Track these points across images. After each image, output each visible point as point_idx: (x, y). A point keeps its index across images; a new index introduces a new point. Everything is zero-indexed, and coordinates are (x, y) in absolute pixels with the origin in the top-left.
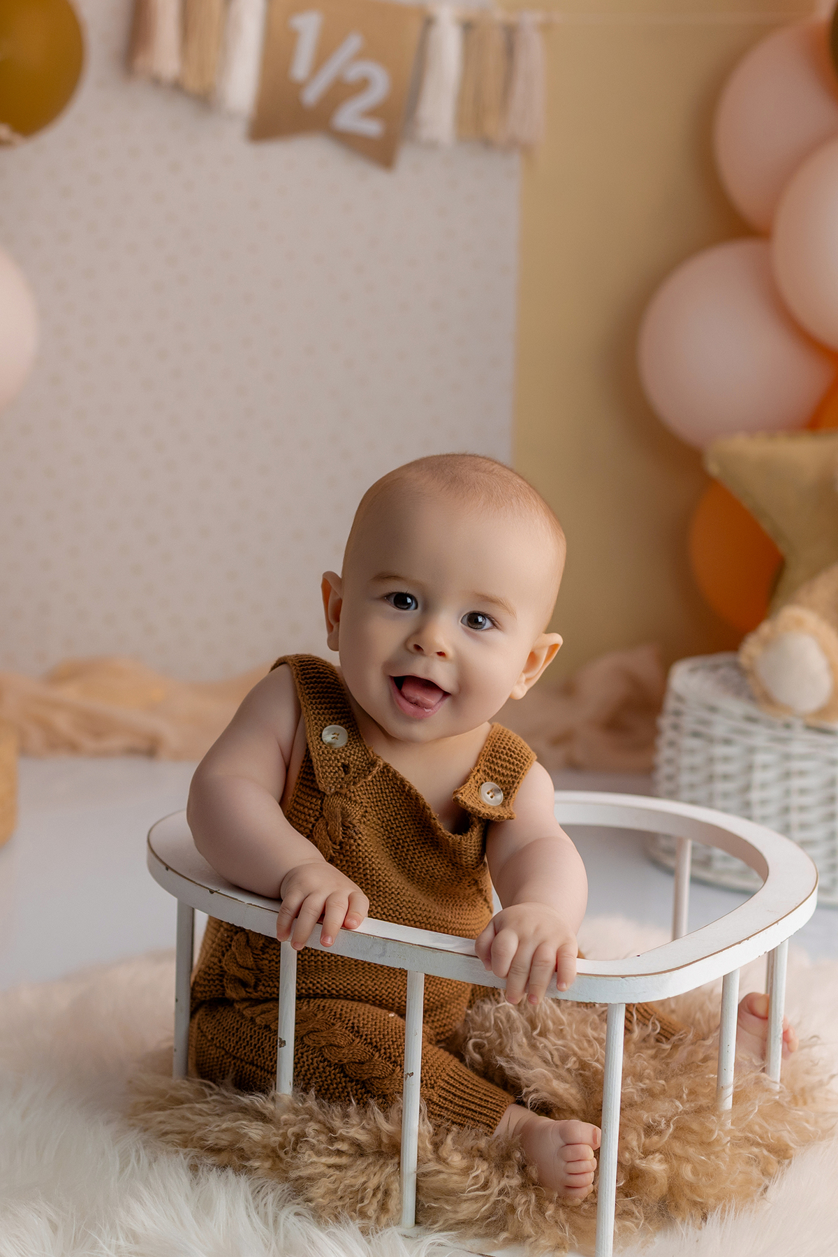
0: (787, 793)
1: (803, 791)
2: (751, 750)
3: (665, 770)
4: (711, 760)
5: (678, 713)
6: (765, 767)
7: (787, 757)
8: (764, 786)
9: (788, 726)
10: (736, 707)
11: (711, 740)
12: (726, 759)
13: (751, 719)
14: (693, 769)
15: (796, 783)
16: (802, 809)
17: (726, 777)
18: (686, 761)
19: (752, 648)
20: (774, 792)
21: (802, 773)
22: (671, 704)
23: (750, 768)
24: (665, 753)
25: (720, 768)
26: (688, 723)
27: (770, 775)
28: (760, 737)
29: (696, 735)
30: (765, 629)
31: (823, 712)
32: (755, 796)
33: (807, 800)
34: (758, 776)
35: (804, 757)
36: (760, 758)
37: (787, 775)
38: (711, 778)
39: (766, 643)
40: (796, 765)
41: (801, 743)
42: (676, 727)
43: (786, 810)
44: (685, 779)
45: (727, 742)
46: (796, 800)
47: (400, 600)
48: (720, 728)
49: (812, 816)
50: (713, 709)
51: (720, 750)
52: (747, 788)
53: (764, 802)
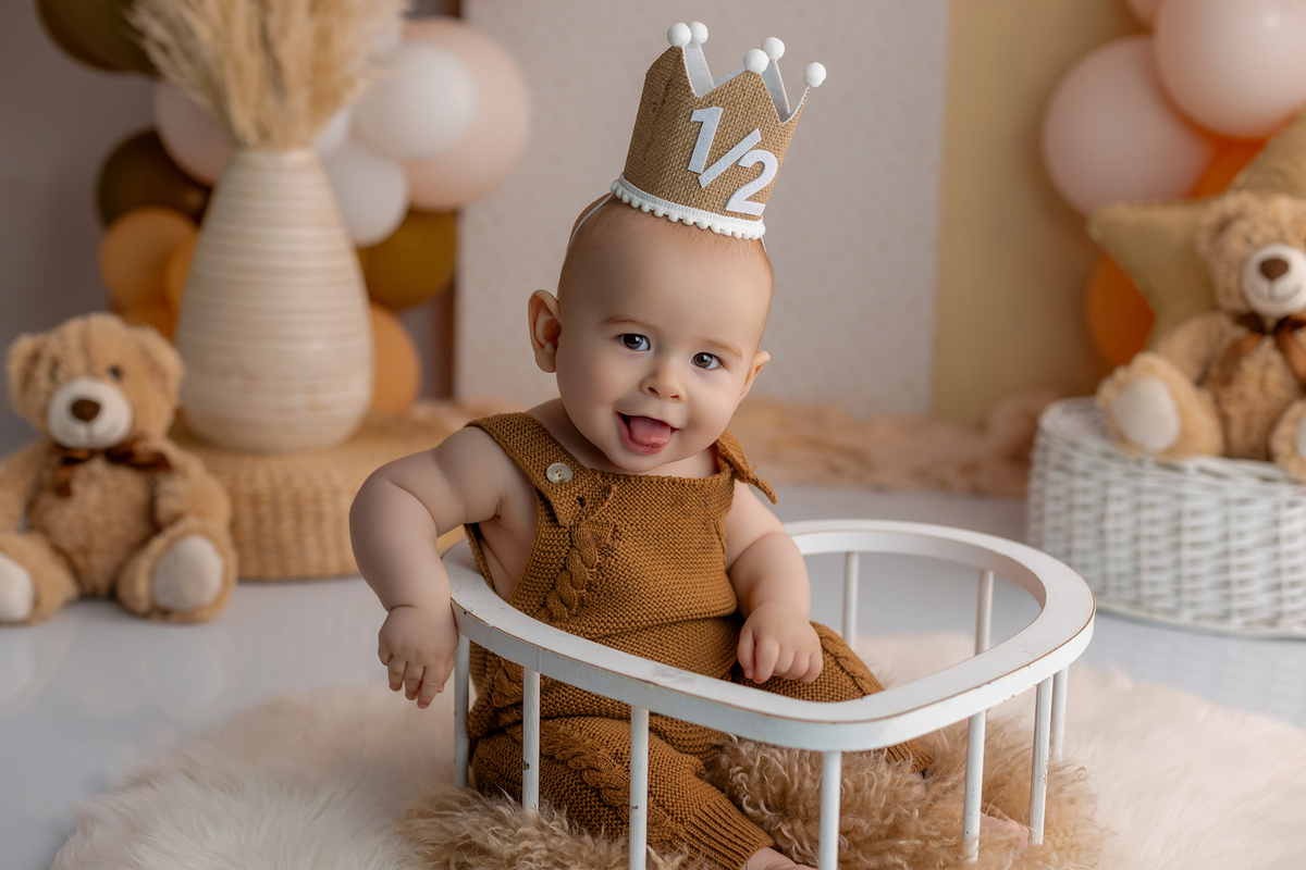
0: (1138, 523)
1: (1153, 522)
2: (1107, 484)
3: (1034, 499)
4: (1071, 492)
5: (1046, 449)
6: (1119, 499)
7: (1139, 491)
8: (1118, 515)
9: (1140, 462)
10: (1095, 444)
11: (1071, 473)
12: (1086, 491)
13: (1107, 456)
14: (1057, 498)
15: (1147, 514)
16: (1152, 538)
17: (1085, 507)
18: (1051, 491)
19: (1108, 391)
20: (1127, 522)
21: (1152, 506)
22: (1041, 440)
23: (1105, 500)
24: (1035, 484)
25: (1080, 499)
26: (1054, 457)
27: (1123, 507)
28: (1115, 471)
29: (1060, 468)
30: (1121, 374)
31: (1172, 451)
32: (1110, 525)
33: (1156, 530)
34: (1113, 508)
35: (1154, 491)
36: (1115, 491)
37: (1138, 507)
38: (1071, 508)
39: (1121, 387)
40: (1147, 499)
41: (1151, 478)
42: (1045, 462)
43: (1136, 539)
44: (1050, 507)
45: (1086, 475)
46: (1146, 530)
47: (630, 341)
48: (1080, 462)
49: (1160, 545)
50: (1074, 445)
51: (1080, 483)
52: (1102, 518)
53: (1118, 531)
